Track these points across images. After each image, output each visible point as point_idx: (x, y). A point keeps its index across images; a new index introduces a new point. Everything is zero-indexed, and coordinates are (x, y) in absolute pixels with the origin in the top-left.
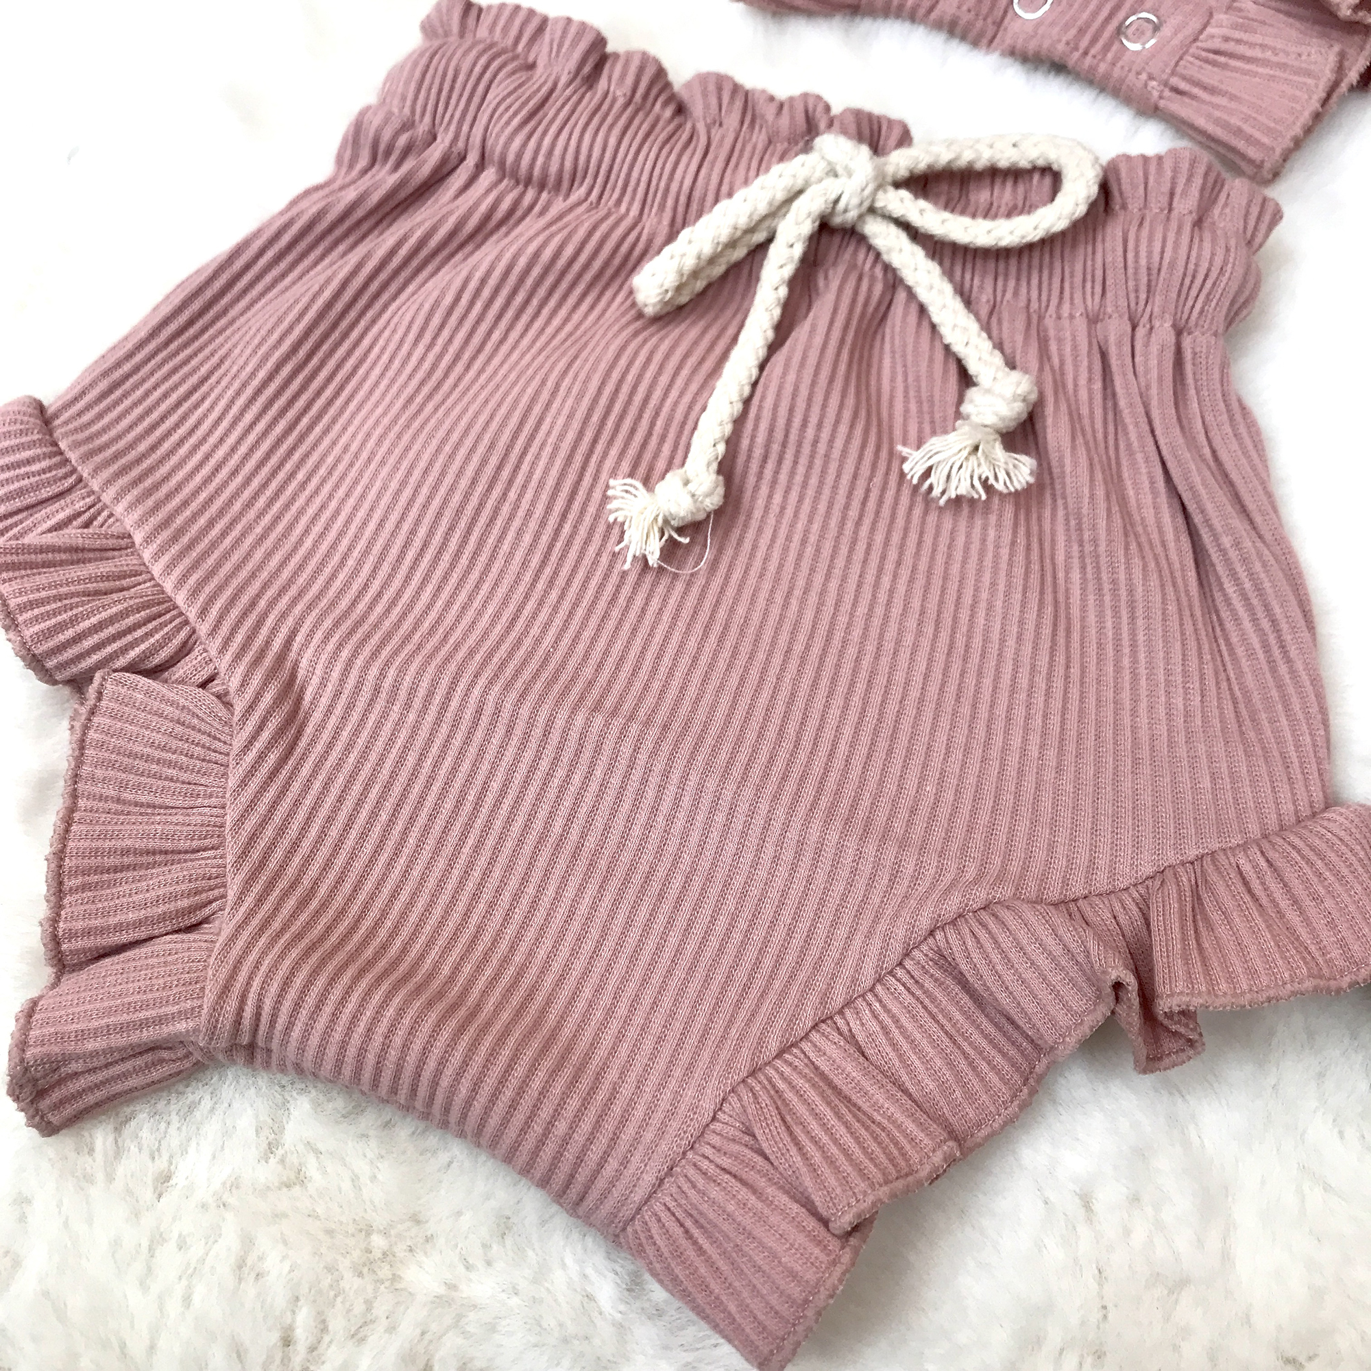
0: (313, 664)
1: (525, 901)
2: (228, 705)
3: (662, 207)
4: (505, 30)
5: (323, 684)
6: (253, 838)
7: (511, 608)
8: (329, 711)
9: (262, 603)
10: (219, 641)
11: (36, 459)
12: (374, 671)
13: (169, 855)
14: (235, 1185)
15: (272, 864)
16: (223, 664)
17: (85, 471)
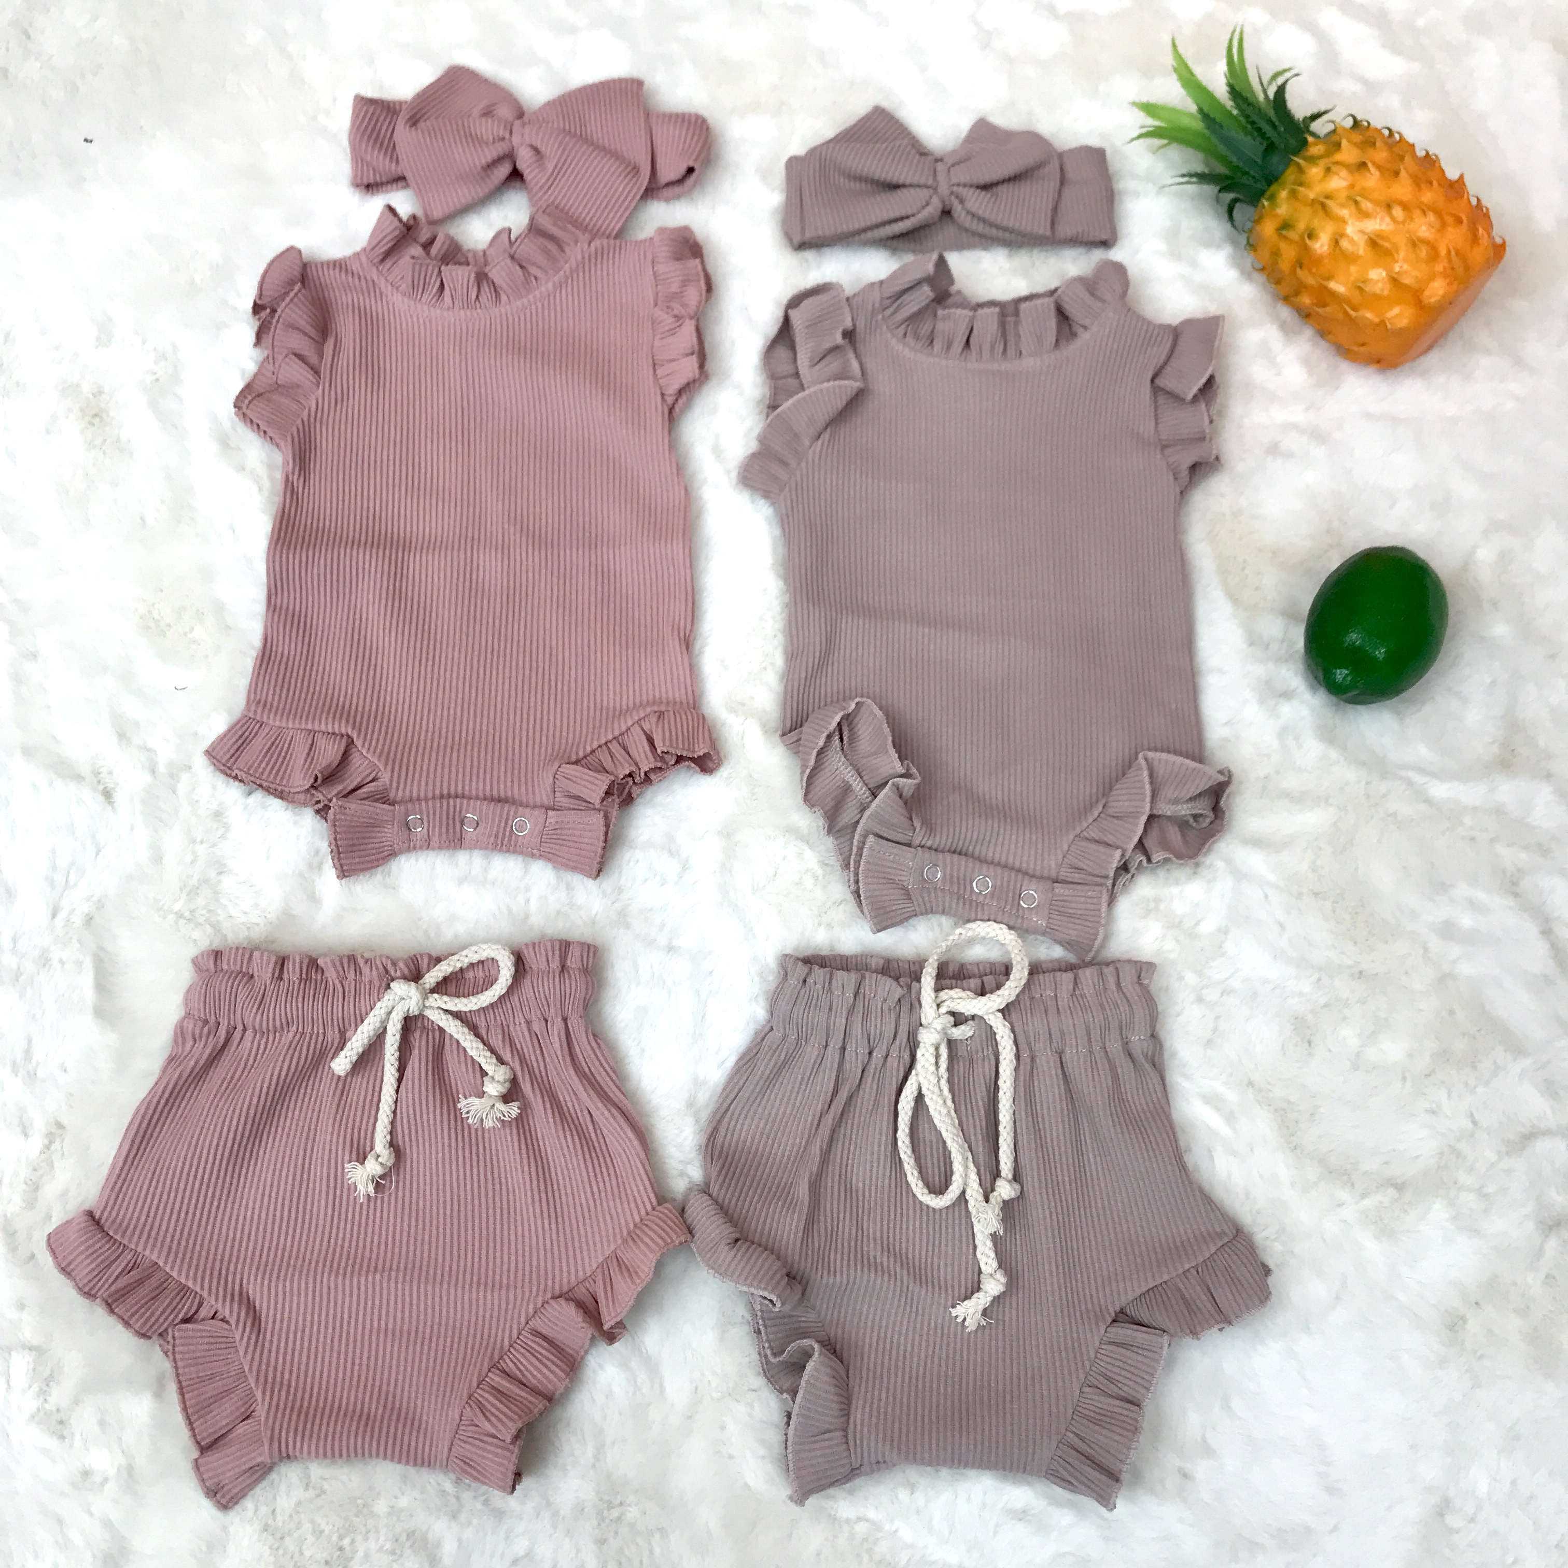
0: (254, 1291)
1: (373, 1359)
2: (227, 1322)
3: (333, 1025)
4: (235, 964)
5: (262, 1297)
6: (258, 1371)
7: (327, 1236)
8: (268, 1309)
9: (224, 1272)
10: (213, 1297)
11: (103, 1245)
12: (281, 1286)
13: (229, 1392)
14: (299, 1503)
15: (270, 1380)
16: (219, 1306)
17: (125, 1242)
